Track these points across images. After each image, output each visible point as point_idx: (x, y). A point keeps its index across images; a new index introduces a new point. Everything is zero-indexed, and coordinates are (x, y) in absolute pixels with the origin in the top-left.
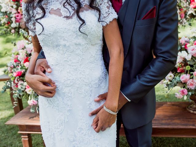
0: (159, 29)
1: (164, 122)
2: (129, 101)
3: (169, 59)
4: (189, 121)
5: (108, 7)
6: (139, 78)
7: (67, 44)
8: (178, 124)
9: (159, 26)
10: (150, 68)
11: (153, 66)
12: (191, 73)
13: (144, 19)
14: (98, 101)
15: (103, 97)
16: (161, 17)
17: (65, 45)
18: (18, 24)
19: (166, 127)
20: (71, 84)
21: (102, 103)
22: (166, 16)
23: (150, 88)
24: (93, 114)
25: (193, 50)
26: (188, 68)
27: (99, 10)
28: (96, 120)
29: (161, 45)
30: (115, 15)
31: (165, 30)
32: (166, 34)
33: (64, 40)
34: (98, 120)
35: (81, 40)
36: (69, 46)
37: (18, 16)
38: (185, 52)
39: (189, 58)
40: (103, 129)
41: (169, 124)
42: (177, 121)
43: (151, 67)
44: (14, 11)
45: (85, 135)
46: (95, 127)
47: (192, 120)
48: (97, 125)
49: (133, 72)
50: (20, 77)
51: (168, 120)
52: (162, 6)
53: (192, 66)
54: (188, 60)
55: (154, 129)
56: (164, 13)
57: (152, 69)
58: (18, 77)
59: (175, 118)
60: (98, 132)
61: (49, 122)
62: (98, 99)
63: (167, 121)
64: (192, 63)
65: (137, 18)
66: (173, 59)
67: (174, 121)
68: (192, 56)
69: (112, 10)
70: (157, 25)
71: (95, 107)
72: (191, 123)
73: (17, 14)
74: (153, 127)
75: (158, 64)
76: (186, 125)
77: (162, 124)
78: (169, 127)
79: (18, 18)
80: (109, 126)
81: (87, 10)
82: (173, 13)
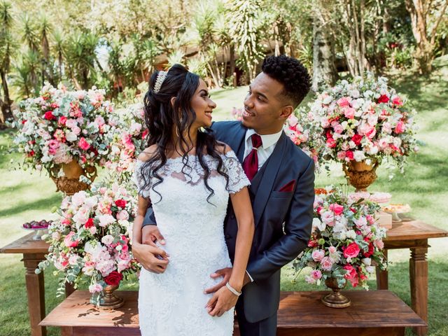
1: (290, 319)
2: (252, 280)
3: (303, 237)
4: (324, 318)
5: (238, 172)
7: (188, 213)
8: (310, 322)
12: (326, 248)
13: (280, 191)
14: (214, 278)
15: (222, 273)
17: (186, 214)
18: (52, 157)
19: (293, 326)
20: (186, 259)
22: (303, 191)
24: (209, 292)
25: (328, 217)
26: (321, 241)
27: (227, 177)
28: (213, 299)
29: (295, 222)
31: (301, 205)
32: (302, 210)
33: (186, 208)
34: (217, 300)
36: (190, 216)
37: (53, 144)
38: (317, 219)
39: (322, 228)
40: (219, 313)
41: (298, 322)
42: (309, 318)
43: (282, 244)
44: (46, 136)
45: (196, 323)
46: (210, 309)
47: (329, 316)
48: (213, 308)
50: (75, 248)
51: (295, 316)
52: (300, 180)
53: (326, 239)
54: (321, 230)
55: (278, 328)
56: (302, 188)
57: (283, 246)
58: (72, 248)
59: (307, 313)
60: (214, 316)
62: (215, 275)
63: (294, 318)
64: (327, 235)
65: (274, 188)
66: (307, 239)
67: (304, 318)
68: (327, 225)
72: (328, 320)
73: (52, 141)
74: (278, 326)
76: (321, 323)
77: (288, 322)
78: (298, 325)
79: (53, 147)
80: (228, 310)
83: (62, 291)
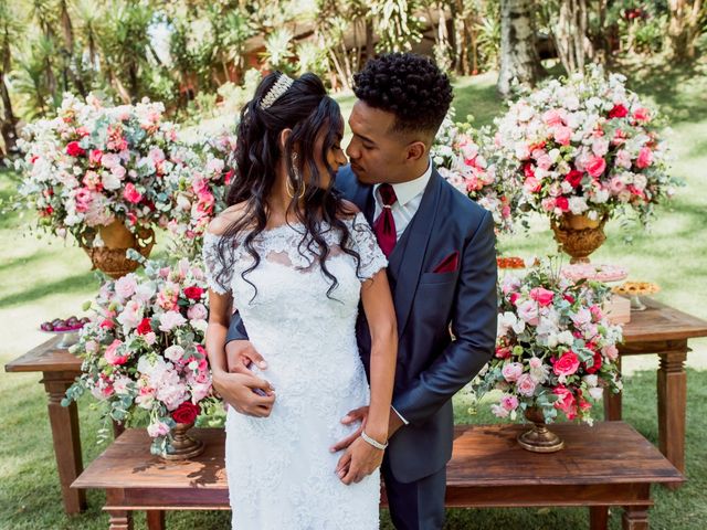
0: (463, 289)
1: (467, 471)
2: (407, 423)
3: (481, 344)
4: (522, 469)
5: (371, 247)
6: (426, 379)
7: (300, 318)
8: (500, 477)
9: (464, 284)
10: (446, 361)
11: (452, 356)
12: (526, 360)
13: (435, 272)
14: (348, 424)
15: (360, 415)
16: (466, 269)
17: (295, 320)
18: (81, 216)
19: (473, 483)
21: (356, 428)
22: (475, 268)
23: (442, 400)
24: (338, 449)
25: (528, 311)
26: (518, 350)
27: (357, 256)
28: (345, 459)
29: (467, 319)
30: (383, 262)
31: (474, 292)
32: (476, 299)
33: (295, 310)
34: (350, 460)
35: (324, 310)
36: (302, 322)
37: (82, 195)
38: (511, 313)
39: (519, 328)
40: (357, 478)
41: (479, 477)
42: (497, 470)
43: (448, 358)
44: (71, 182)
45: (322, 492)
46: (342, 474)
47: (529, 467)
48: (347, 471)
49: (413, 367)
50: (122, 365)
51: (476, 467)
52: (468, 251)
53: (525, 345)
54: (517, 332)
55: (449, 488)
56: (473, 263)
57: (450, 362)
58: (118, 366)
59: (494, 462)
60: (348, 484)
61: (250, 468)
62: (348, 419)
63: (474, 470)
64: (526, 339)
65: (425, 269)
66: (488, 345)
67: (490, 470)
68: (527, 324)
69: (378, 251)
70: (460, 282)
71: (343, 435)
72: (528, 473)
73: (80, 190)
74: (448, 483)
75: (460, 354)
76: (517, 478)
77: (464, 477)
78: (480, 482)
79: (83, 199)
80: (370, 473)
81: (336, 255)
82: (488, 262)
83: (104, 433)
